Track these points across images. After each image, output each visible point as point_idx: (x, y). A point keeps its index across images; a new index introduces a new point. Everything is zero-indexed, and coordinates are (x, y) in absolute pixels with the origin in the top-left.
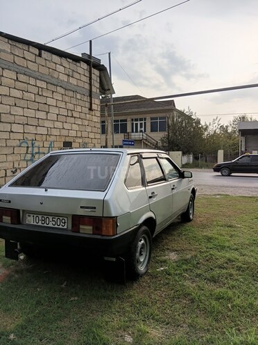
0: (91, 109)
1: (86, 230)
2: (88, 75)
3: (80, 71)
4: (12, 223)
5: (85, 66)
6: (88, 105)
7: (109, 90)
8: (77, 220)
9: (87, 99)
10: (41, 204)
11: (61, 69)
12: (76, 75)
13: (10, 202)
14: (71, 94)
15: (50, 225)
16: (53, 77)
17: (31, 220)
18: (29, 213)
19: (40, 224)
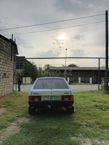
0: (11, 60)
1: (66, 99)
2: (11, 47)
3: (9, 45)
4: (39, 101)
5: (10, 43)
6: (10, 59)
7: (16, 53)
8: (63, 97)
9: (10, 56)
10: (51, 93)
11: (4, 44)
12: (8, 47)
13: (38, 94)
14: (6, 54)
15: (53, 99)
16: (2, 47)
17: (46, 99)
18: (45, 97)
19: (50, 99)
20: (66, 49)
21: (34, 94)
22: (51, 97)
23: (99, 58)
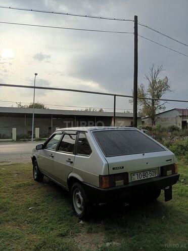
1: (169, 173)
4: (124, 185)
15: (149, 177)
17: (136, 178)
18: (133, 173)
19: (142, 178)
20: (36, 74)
21: (114, 169)
22: (145, 171)
23: (115, 95)
